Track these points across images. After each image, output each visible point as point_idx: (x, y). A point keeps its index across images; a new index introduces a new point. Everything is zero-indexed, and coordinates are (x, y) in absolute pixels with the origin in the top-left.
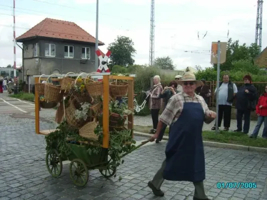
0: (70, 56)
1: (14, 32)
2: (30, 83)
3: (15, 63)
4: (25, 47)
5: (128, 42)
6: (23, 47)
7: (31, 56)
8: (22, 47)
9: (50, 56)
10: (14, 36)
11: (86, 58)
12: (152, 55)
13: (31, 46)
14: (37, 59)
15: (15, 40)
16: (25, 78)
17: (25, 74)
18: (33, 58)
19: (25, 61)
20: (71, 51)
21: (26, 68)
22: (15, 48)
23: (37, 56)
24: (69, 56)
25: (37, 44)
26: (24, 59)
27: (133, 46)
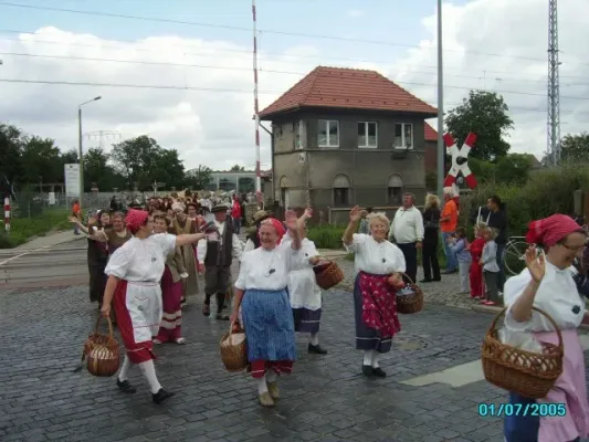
0: (370, 143)
1: (256, 101)
2: (287, 206)
3: (258, 164)
4: (278, 130)
5: (494, 104)
6: (274, 130)
7: (289, 147)
8: (271, 130)
9: (328, 145)
10: (256, 108)
11: (404, 147)
12: (553, 131)
13: (288, 128)
14: (303, 155)
15: (257, 117)
16: (278, 194)
17: (277, 186)
18: (293, 152)
19: (277, 158)
20: (372, 133)
21: (279, 173)
22: (257, 132)
23: (301, 147)
24: (367, 144)
25: (301, 122)
26: (274, 154)
27: (506, 113)
